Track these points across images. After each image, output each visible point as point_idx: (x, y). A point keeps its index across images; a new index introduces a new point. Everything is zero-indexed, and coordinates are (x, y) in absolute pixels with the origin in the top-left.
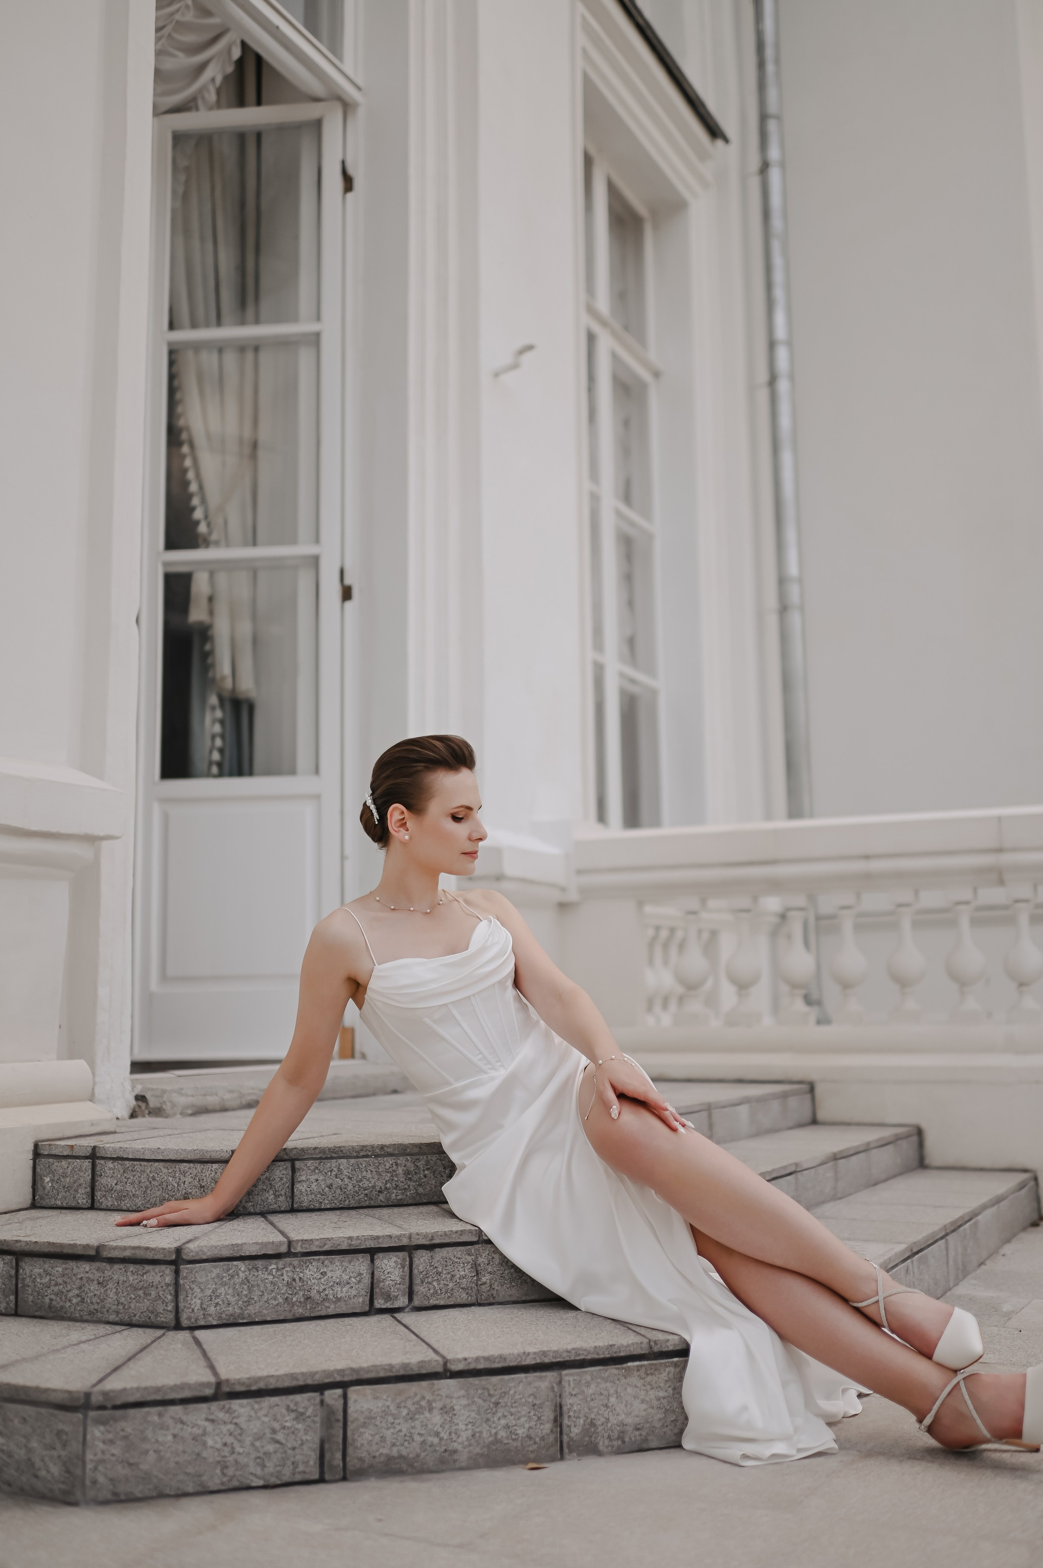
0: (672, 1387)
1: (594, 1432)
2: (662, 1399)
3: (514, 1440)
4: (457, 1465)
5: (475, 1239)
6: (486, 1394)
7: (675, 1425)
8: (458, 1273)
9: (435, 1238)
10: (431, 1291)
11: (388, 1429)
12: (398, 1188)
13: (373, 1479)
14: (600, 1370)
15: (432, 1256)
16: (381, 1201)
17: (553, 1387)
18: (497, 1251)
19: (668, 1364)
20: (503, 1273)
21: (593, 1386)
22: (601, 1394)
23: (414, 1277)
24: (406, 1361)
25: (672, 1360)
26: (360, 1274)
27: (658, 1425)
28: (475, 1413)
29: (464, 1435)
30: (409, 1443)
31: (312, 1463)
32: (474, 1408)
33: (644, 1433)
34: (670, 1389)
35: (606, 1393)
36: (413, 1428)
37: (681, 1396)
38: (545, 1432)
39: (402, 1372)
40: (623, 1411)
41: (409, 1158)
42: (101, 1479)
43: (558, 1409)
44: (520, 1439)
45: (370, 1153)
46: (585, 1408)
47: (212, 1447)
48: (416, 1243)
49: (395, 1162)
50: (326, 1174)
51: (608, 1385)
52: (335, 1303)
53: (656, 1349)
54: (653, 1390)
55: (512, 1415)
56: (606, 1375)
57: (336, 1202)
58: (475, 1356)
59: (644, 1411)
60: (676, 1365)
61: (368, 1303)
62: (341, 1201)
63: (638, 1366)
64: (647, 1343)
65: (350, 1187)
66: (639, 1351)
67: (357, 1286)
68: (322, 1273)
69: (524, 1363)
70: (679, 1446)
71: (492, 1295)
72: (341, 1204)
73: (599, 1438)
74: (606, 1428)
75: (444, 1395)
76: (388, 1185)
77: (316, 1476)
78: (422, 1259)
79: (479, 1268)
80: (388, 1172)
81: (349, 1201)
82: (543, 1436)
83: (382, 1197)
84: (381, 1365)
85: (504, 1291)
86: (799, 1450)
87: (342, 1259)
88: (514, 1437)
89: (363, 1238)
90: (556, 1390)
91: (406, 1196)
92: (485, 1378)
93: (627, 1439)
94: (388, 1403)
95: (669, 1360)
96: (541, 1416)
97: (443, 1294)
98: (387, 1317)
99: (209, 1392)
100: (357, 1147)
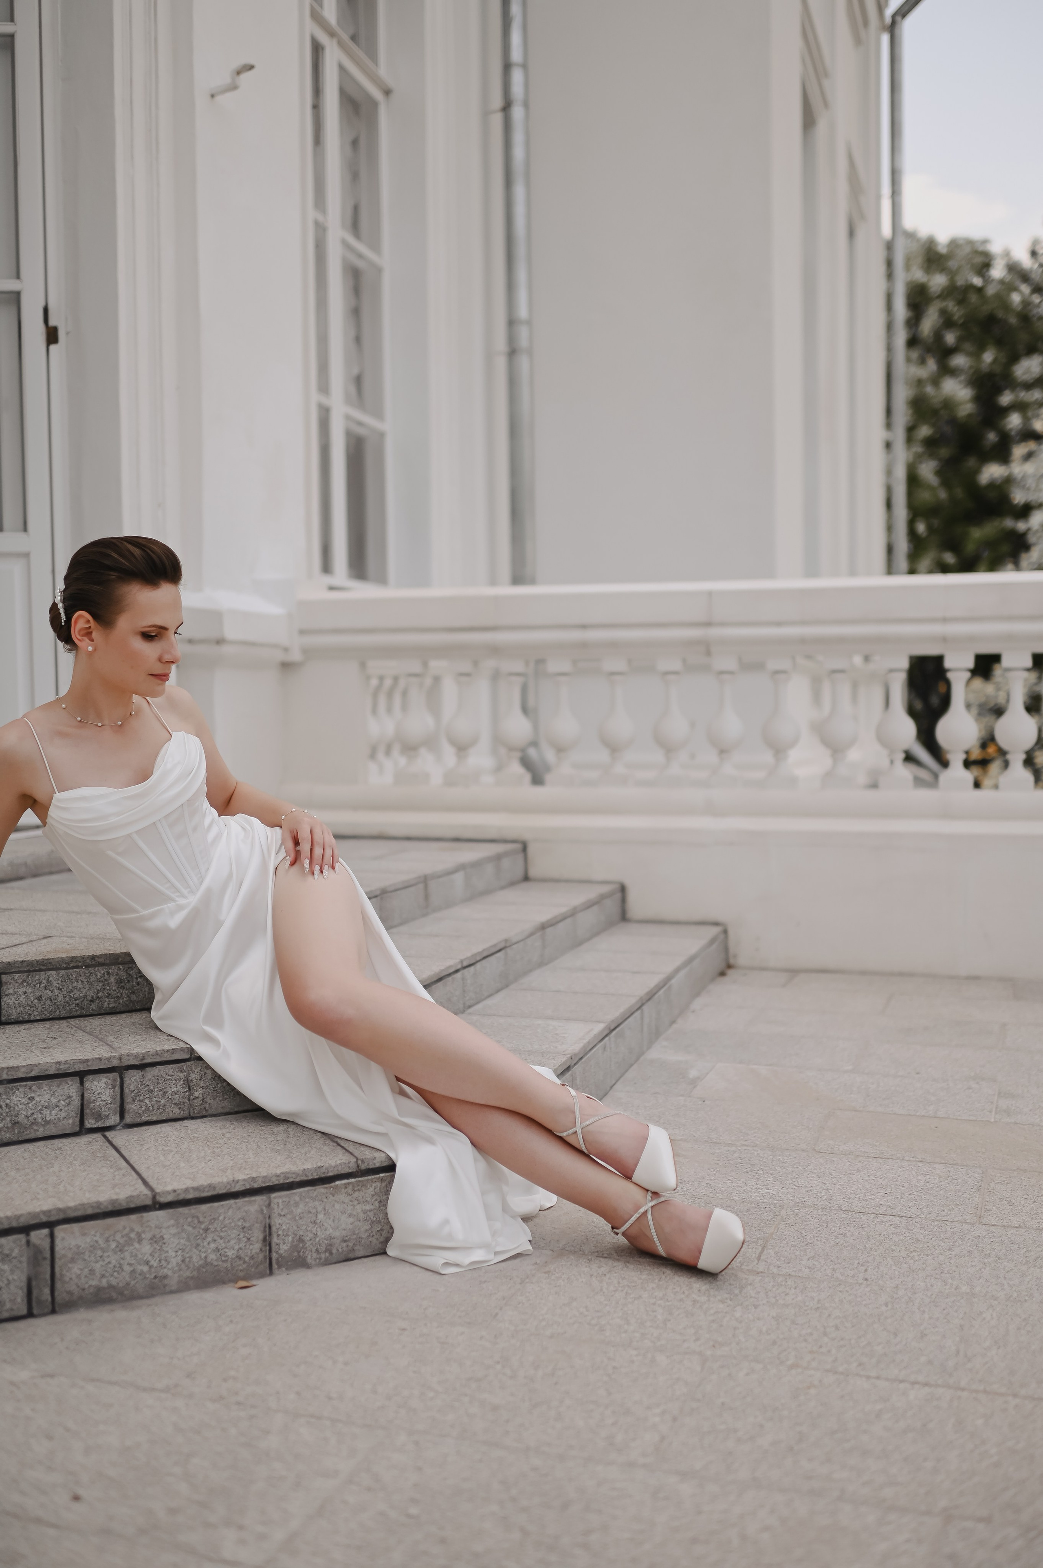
0: (379, 1200)
1: (302, 1248)
2: (368, 1212)
3: (223, 1261)
4: (168, 1289)
5: (187, 1056)
6: (196, 1221)
7: (381, 1235)
8: (170, 1089)
9: (146, 1057)
10: (143, 1109)
11: (97, 1262)
12: (110, 997)
13: (82, 1310)
14: (308, 1191)
15: (143, 1075)
16: (93, 1010)
17: (262, 1210)
18: (208, 1067)
19: (374, 1180)
20: (215, 1087)
21: (301, 1206)
22: (310, 1212)
23: (125, 1095)
24: (115, 1197)
25: (378, 1176)
26: (69, 1097)
27: (364, 1236)
28: (185, 1240)
30: (118, 1273)
31: (19, 1300)
32: (184, 1235)
33: (351, 1244)
34: (377, 1202)
35: (314, 1211)
36: (122, 1259)
37: (387, 1208)
38: (254, 1251)
39: (110, 1208)
40: (331, 1225)
41: (121, 967)
43: (267, 1229)
44: (230, 1260)
45: (80, 964)
46: (294, 1227)
48: (126, 1064)
49: (107, 972)
50: (35, 986)
51: (317, 1203)
52: (44, 1126)
53: (363, 1167)
54: (360, 1205)
55: (221, 1239)
56: (314, 1195)
57: (46, 1013)
58: (184, 1187)
59: (351, 1224)
60: (382, 1180)
61: (78, 1123)
62: (51, 1012)
63: (345, 1184)
64: (355, 1162)
65: (60, 998)
66: (347, 1170)
67: (66, 1109)
68: (29, 1099)
69: (233, 1190)
70: (384, 1253)
71: (205, 1108)
72: (51, 1015)
73: (307, 1252)
74: (314, 1243)
75: (153, 1226)
76: (100, 995)
77: (24, 1312)
78: (133, 1079)
79: (191, 1084)
80: (100, 981)
81: (60, 1012)
82: (253, 1256)
83: (94, 1006)
84: (88, 1203)
85: (216, 1104)
86: (496, 1253)
87: (50, 1084)
88: (223, 1258)
89: (71, 1062)
90: (265, 1212)
91: (119, 1003)
92: (194, 1207)
93: (334, 1251)
94: (95, 1238)
95: (376, 1176)
96: (251, 1237)
97: (155, 1110)
98: (98, 1136)
100: (67, 959)
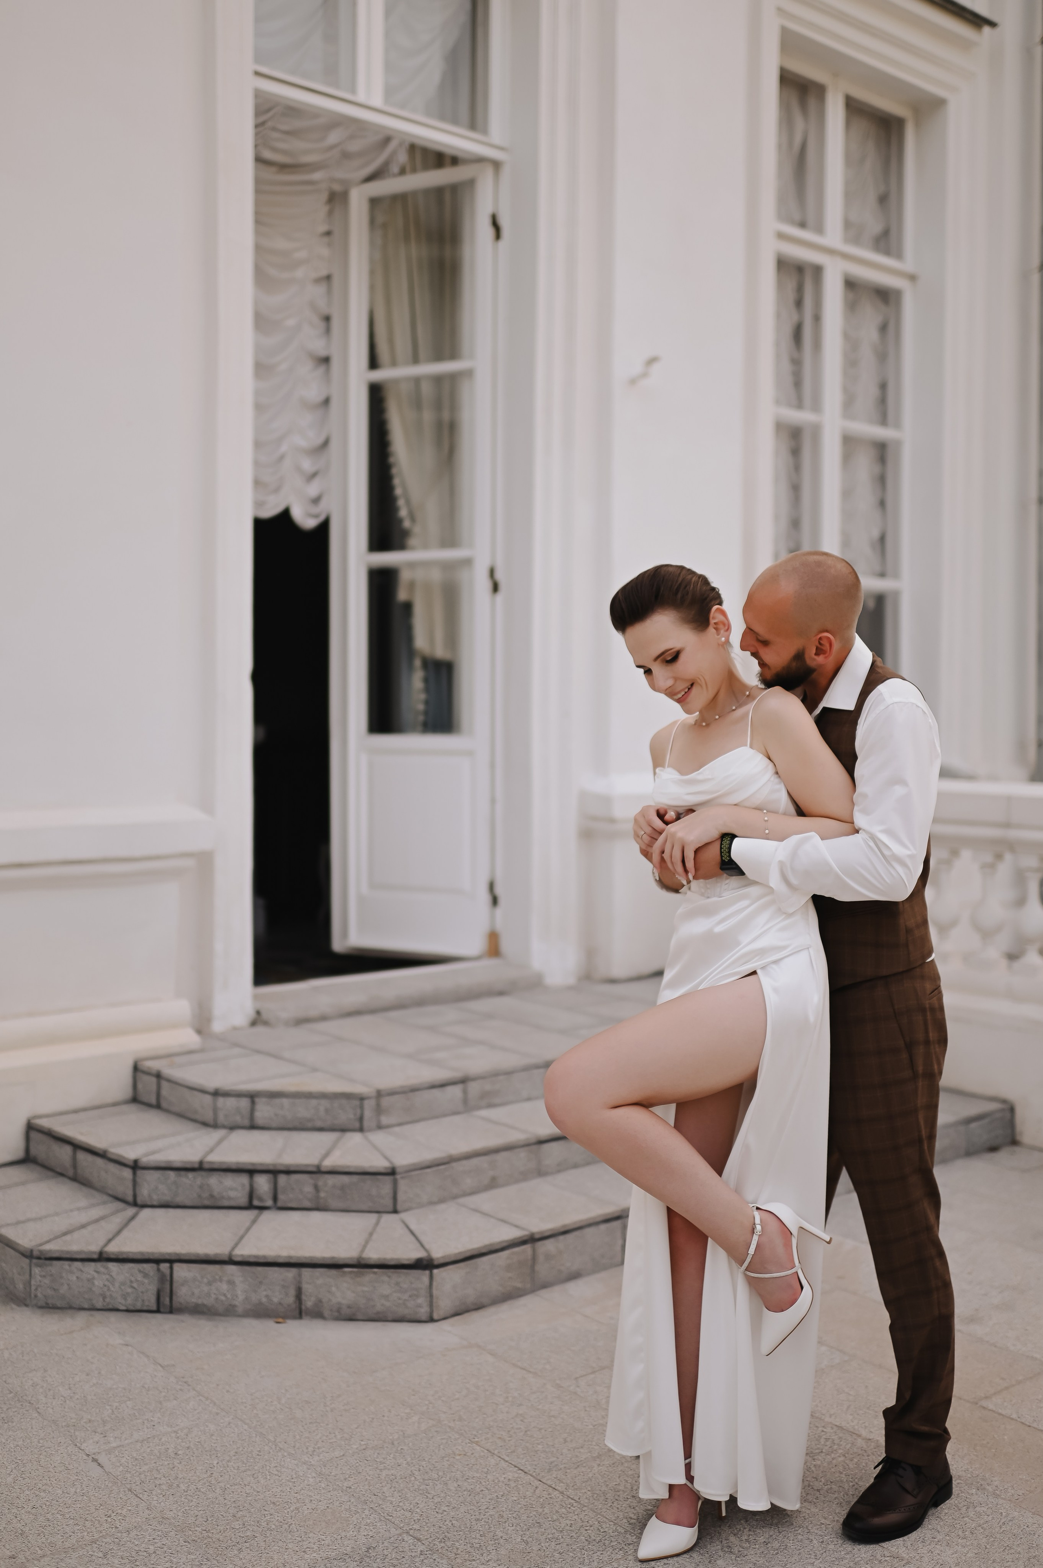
1: (321, 1306)
2: (365, 1292)
4: (236, 1314)
6: (256, 1276)
7: (374, 1308)
8: (305, 1189)
10: (288, 1199)
11: (196, 1289)
12: (319, 1120)
13: (187, 1315)
14: (327, 1270)
15: (288, 1178)
16: (308, 1126)
17: (295, 1277)
21: (323, 1279)
22: (325, 1284)
23: (277, 1189)
25: (372, 1270)
26: (243, 1184)
27: (362, 1307)
28: (247, 1286)
29: (241, 1297)
30: (208, 1298)
31: (152, 1301)
32: (247, 1283)
33: (354, 1310)
34: (371, 1287)
35: (329, 1284)
36: (211, 1290)
39: (205, 1258)
40: (340, 1296)
42: (39, 1295)
43: (299, 1290)
44: (274, 1304)
45: (302, 1096)
46: (316, 1292)
47: (98, 1286)
48: (277, 1169)
49: (320, 1103)
50: (275, 1107)
51: (330, 1280)
52: (227, 1200)
53: (363, 1262)
54: (360, 1286)
55: (270, 1290)
56: (332, 1274)
57: (282, 1124)
58: (250, 1254)
59: (354, 1298)
61: (248, 1202)
63: (348, 1271)
65: (290, 1116)
66: (353, 1262)
67: (240, 1191)
68: (220, 1182)
69: (277, 1261)
72: (285, 1126)
73: (325, 1310)
74: (329, 1304)
75: (229, 1273)
76: (314, 1117)
78: (282, 1179)
80: (314, 1108)
81: (289, 1125)
82: (289, 1304)
84: (194, 1253)
85: (334, 1203)
87: (234, 1175)
88: (271, 1302)
89: (246, 1163)
90: (297, 1279)
92: (254, 1267)
93: (342, 1313)
94: (193, 1274)
96: (288, 1293)
97: (296, 1201)
98: (256, 1212)
99: (95, 1256)
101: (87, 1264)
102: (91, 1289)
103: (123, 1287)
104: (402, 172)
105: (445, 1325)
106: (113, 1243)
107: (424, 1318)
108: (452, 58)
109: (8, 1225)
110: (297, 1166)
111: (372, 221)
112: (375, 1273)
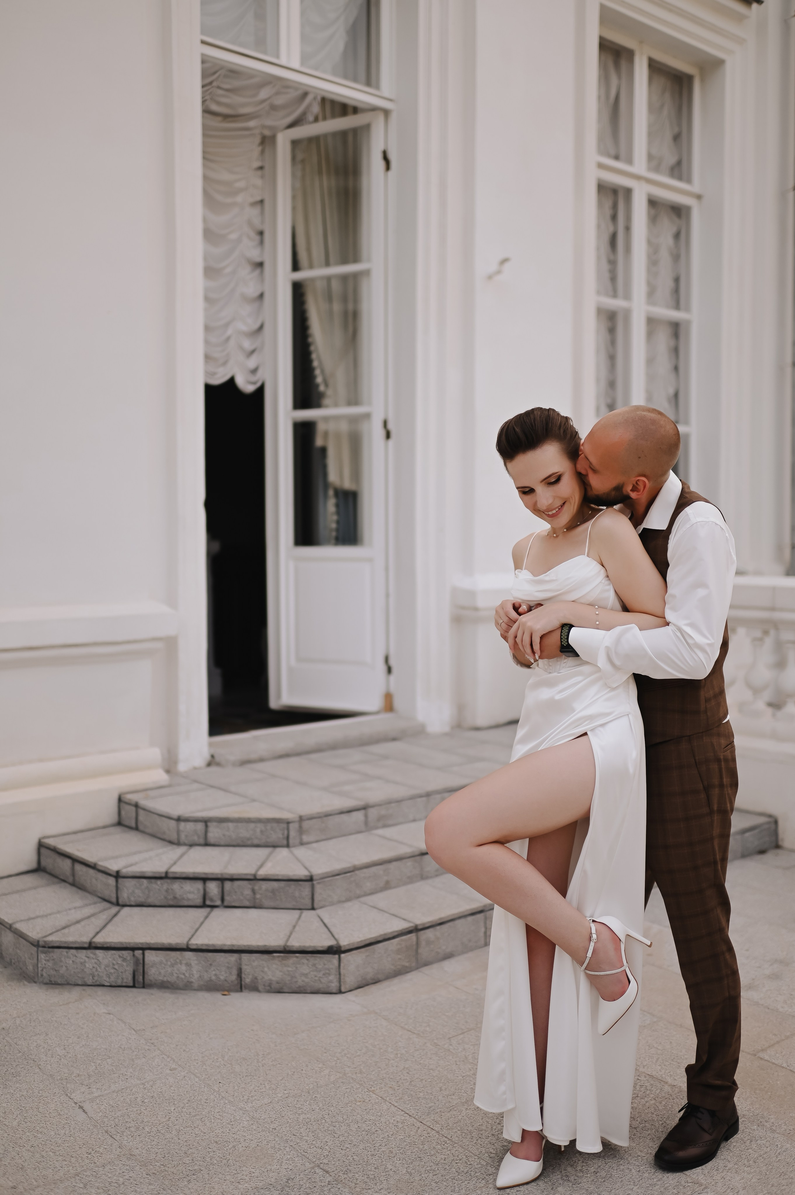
0: (295, 967)
1: (257, 982)
4: (193, 988)
5: (253, 878)
6: (205, 960)
7: (297, 984)
8: (245, 892)
9: (234, 876)
10: (232, 900)
11: (162, 969)
12: (256, 839)
13: (156, 989)
14: (259, 956)
15: (232, 884)
17: (237, 960)
19: (293, 957)
20: (266, 895)
21: (256, 962)
22: (260, 966)
23: (224, 892)
24: (172, 942)
25: (295, 955)
26: (199, 889)
29: (196, 976)
30: (171, 976)
31: (129, 979)
32: (201, 965)
33: (282, 985)
36: (173, 970)
39: (168, 947)
40: (271, 974)
41: (261, 824)
42: (45, 974)
43: (239, 970)
44: (221, 981)
45: (243, 821)
46: (253, 971)
47: (88, 968)
48: (224, 878)
49: (256, 826)
50: (222, 829)
51: (264, 962)
52: (187, 901)
53: (288, 949)
54: (286, 967)
55: (218, 970)
56: (263, 958)
59: (281, 976)
61: (202, 902)
63: (278, 956)
65: (234, 836)
66: (279, 949)
67: (196, 894)
68: (181, 887)
69: (224, 949)
71: (262, 904)
72: (230, 844)
73: (259, 985)
74: (262, 981)
75: (187, 958)
76: (252, 837)
77: (131, 984)
78: (228, 885)
79: (255, 892)
80: (252, 830)
81: (234, 843)
82: (232, 981)
83: (248, 842)
87: (191, 882)
88: (218, 979)
89: (201, 872)
92: (206, 953)
94: (162, 959)
96: (232, 972)
97: (237, 901)
98: (208, 909)
99: (86, 946)
101: (80, 951)
102: (83, 970)
103: (107, 969)
104: (316, 120)
105: (350, 996)
106: (100, 935)
107: (334, 991)
108: (352, 32)
109: (22, 921)
110: (239, 875)
111: (294, 158)
112: (297, 957)
